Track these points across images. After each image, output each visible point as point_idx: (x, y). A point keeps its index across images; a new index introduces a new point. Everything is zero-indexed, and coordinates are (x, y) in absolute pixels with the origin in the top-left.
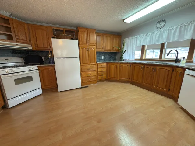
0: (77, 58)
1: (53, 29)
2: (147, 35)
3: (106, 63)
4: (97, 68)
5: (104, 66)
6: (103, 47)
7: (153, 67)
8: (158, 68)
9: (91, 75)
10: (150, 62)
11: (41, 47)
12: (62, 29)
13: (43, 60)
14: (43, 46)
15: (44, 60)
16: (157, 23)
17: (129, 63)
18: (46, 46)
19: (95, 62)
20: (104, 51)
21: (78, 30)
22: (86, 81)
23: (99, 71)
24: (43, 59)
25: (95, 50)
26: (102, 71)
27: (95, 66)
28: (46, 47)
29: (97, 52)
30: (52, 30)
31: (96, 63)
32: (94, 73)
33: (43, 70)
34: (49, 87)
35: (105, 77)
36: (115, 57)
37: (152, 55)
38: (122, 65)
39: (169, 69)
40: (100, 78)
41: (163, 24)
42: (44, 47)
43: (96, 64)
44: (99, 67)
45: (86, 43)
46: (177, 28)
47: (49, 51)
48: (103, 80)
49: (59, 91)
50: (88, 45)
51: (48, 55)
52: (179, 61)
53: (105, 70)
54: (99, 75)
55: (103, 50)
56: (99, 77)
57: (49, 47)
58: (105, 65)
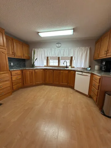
2: (51, 50)
3: (20, 70)
4: (10, 77)
5: (18, 74)
6: (14, 53)
7: (59, 71)
8: (62, 71)
10: (54, 68)
16: (57, 43)
17: (42, 69)
20: (15, 57)
23: (13, 80)
25: (7, 55)
26: (17, 79)
27: (7, 75)
29: (8, 58)
31: (9, 70)
35: (20, 85)
36: (24, 64)
37: (53, 63)
38: (36, 71)
39: (67, 71)
40: (15, 87)
41: (60, 45)
43: (9, 72)
44: (12, 75)
46: (67, 49)
48: (18, 89)
52: (68, 67)
53: (20, 77)
54: (14, 84)
56: (13, 86)
58: (19, 72)
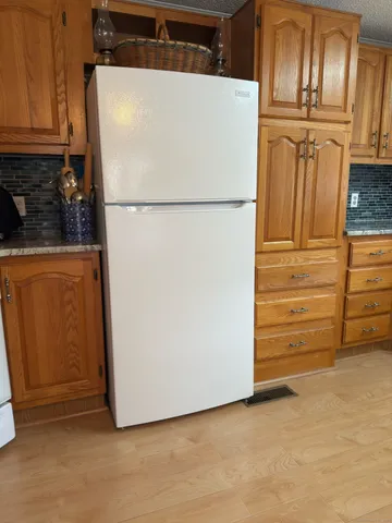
0: (242, 202)
1: (95, 13)
4: (345, 268)
5: (384, 258)
6: (377, 138)
9: (305, 317)
11: (18, 130)
12: (150, 14)
13: (17, 212)
14: (26, 124)
15: (23, 213)
18: (49, 124)
19: (340, 233)
21: (260, 18)
22: (278, 354)
23: (352, 288)
24: (20, 203)
25: (347, 154)
26: (371, 287)
27: (332, 256)
28: (44, 131)
29: (353, 167)
30: (88, 17)
31: (345, 233)
32: (324, 303)
33: (28, 282)
34: (55, 391)
35: (382, 325)
40: (353, 330)
42: (33, 130)
43: (342, 243)
44: (355, 261)
45: (299, 107)
47: (61, 158)
49: (118, 426)
50: (308, 119)
51: (58, 182)
53: (389, 280)
54: (350, 314)
55: (373, 151)
56: (348, 323)
57: (64, 128)
